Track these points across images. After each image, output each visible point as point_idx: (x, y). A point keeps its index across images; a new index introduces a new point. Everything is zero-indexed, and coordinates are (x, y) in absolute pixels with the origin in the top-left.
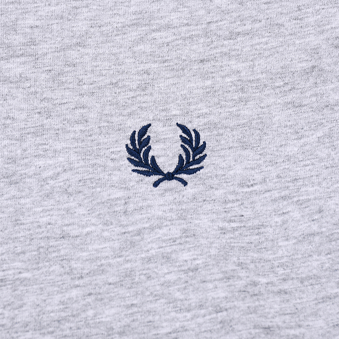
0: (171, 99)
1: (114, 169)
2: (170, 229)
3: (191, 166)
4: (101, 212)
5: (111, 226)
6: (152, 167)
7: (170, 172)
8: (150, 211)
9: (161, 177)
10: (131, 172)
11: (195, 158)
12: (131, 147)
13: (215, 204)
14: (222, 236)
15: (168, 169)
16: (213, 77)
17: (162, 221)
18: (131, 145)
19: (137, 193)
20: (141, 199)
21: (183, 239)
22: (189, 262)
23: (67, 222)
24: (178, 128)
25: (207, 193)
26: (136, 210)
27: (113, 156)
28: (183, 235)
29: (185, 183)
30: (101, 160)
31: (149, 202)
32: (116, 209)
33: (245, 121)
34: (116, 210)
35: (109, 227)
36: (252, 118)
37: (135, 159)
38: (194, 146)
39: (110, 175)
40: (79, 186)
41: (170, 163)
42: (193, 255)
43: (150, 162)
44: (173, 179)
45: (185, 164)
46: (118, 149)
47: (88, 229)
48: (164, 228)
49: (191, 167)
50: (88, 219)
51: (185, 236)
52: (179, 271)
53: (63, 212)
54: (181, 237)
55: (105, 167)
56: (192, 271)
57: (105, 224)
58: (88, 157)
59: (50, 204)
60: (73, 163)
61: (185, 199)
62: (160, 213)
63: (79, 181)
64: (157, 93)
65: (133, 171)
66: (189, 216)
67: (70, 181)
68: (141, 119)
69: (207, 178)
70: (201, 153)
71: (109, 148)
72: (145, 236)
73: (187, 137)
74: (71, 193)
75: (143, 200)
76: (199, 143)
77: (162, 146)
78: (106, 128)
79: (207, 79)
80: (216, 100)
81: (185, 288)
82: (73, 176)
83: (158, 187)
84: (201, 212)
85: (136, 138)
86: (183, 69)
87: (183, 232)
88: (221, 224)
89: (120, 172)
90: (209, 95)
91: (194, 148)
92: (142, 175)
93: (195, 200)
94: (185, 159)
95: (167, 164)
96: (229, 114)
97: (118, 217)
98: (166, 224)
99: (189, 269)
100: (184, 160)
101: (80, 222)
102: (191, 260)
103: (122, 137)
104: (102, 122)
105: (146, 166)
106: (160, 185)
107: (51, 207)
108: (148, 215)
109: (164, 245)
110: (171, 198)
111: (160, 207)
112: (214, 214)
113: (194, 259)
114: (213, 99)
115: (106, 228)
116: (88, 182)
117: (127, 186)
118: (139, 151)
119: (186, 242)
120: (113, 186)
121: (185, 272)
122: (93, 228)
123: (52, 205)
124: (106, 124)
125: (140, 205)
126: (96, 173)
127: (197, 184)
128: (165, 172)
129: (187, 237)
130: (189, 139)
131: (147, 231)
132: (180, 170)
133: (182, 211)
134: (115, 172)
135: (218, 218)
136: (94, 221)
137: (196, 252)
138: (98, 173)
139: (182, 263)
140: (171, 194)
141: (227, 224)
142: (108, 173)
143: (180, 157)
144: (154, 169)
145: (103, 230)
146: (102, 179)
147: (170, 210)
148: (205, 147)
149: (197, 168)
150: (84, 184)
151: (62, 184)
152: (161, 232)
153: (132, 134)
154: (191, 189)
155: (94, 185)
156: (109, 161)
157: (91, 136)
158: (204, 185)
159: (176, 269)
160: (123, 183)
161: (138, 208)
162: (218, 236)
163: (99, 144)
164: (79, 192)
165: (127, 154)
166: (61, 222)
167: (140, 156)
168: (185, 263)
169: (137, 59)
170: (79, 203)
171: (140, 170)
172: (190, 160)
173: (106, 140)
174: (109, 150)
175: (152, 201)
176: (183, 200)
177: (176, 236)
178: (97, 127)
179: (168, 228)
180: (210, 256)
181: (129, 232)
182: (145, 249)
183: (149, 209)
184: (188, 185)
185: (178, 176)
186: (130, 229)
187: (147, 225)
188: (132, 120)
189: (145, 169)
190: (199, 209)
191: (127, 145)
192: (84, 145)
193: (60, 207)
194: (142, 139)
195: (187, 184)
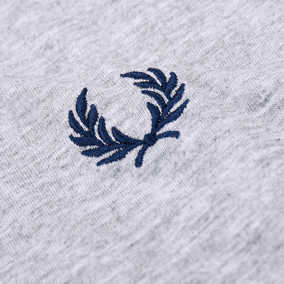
0: (97, 60)
1: (73, 177)
2: (191, 207)
3: (171, 108)
4: (83, 236)
5: (108, 246)
6: (121, 143)
7: (147, 133)
8: (152, 201)
9: (139, 148)
10: (96, 167)
11: (171, 96)
12: (78, 135)
13: (233, 135)
14: (267, 169)
15: (143, 131)
16: (140, 11)
17: (174, 203)
18: (77, 132)
19: (123, 191)
20: (131, 194)
21: (217, 209)
22: (243, 235)
23: (42, 273)
24: (126, 79)
25: (213, 127)
26: (131, 210)
27: (62, 162)
28: (214, 203)
29: (176, 134)
30: (48, 175)
31: (144, 192)
32: (104, 221)
33: (213, 43)
34: (103, 223)
35: (106, 249)
36: (220, 35)
37: (92, 148)
38: (161, 85)
39: (71, 188)
40: (35, 219)
41: (141, 122)
42: (242, 221)
43: (113, 139)
44: (157, 140)
45: (162, 111)
46: (63, 149)
47: (77, 267)
48: (183, 210)
49: (172, 110)
50: (69, 254)
51: (217, 203)
52: (237, 254)
53: (31, 263)
54: (212, 209)
55: (58, 182)
56: (255, 243)
57: (97, 248)
58: (28, 181)
59: (6, 263)
60: (11, 196)
61: (189, 155)
62: (168, 196)
63: (31, 213)
64: (76, 64)
65: (99, 164)
66: (209, 176)
67: (19, 220)
68: (69, 92)
69: (202, 110)
70: (176, 86)
71: (51, 156)
72: (164, 236)
73: (145, 81)
74: (29, 235)
75: (135, 194)
76: (166, 77)
77: (117, 106)
78: (32, 132)
79: (134, 17)
80: (159, 37)
81: (258, 271)
82: (19, 213)
83: (144, 164)
84: (220, 157)
85: (78, 119)
86: (95, 23)
87: (212, 200)
88: (256, 156)
89: (83, 177)
90: (147, 35)
91: (162, 86)
92: (113, 163)
93: (203, 146)
94: (157, 105)
95: (138, 126)
96: (187, 45)
97: (112, 228)
98: (182, 204)
99: (249, 243)
100: (157, 107)
101: (61, 264)
102: (244, 229)
103: (59, 131)
104: (23, 128)
105: (111, 146)
106: (144, 160)
107: (9, 266)
108: (152, 206)
109: (196, 232)
110: (170, 167)
111: (164, 189)
112: (239, 148)
113: (248, 225)
114: (155, 38)
115: (101, 252)
116: (45, 209)
117: (102, 189)
118: (92, 133)
119: (223, 210)
120: (83, 200)
121: (246, 250)
122: (84, 262)
123: (8, 263)
124: (29, 128)
125: (134, 201)
126: (51, 194)
127: (192, 125)
128: (142, 138)
129: (221, 202)
130: (148, 81)
131: (162, 229)
132: (159, 122)
133: (195, 176)
134: (76, 181)
135: (247, 150)
136: (79, 252)
137: (244, 215)
138: (54, 194)
139: (234, 242)
140: (166, 162)
141: (265, 151)
142: (67, 188)
143: (150, 106)
144: (125, 143)
145: (99, 257)
146: (63, 198)
147: (180, 185)
148: (176, 77)
149: (181, 106)
150: (40, 214)
151: (10, 230)
152: (181, 218)
153: (69, 118)
154: (188, 136)
155: (55, 208)
156: (60, 171)
157: (17, 153)
158: (203, 120)
159: (231, 254)
160: (95, 189)
161: (134, 206)
162: (262, 174)
163: (33, 158)
164: (39, 227)
165: (78, 149)
166: (33, 277)
167: (96, 138)
168: (239, 239)
169: (26, 37)
170: (46, 240)
171: (107, 158)
172: (166, 102)
173: (40, 148)
174: (52, 159)
175: (149, 189)
176: (186, 158)
177: (205, 211)
178: (19, 138)
179: (188, 207)
180: (266, 208)
181: (137, 243)
182: (173, 251)
183: (150, 198)
184: (182, 133)
185: (161, 131)
186: (137, 237)
187: (158, 221)
188: (58, 99)
189: (112, 151)
190: (215, 155)
191: (71, 137)
192: (13, 168)
193: (22, 259)
194: (86, 115)
195: (179, 134)
